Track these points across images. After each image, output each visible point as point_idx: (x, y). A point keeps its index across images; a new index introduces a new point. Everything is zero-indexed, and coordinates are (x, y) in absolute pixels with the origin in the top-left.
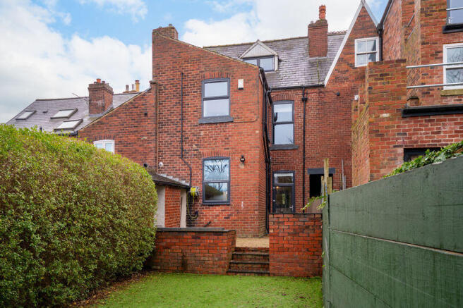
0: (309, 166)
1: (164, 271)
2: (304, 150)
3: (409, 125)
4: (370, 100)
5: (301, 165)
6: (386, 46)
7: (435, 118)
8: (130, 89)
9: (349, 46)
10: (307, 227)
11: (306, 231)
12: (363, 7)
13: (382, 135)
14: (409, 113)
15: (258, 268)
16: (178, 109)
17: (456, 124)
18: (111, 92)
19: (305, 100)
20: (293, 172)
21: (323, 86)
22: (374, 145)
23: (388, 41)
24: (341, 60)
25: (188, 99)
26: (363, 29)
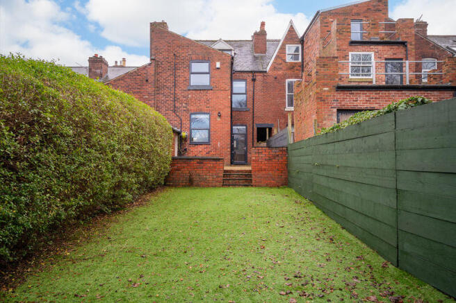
0: (256, 122)
1: (176, 186)
2: (253, 112)
3: (340, 95)
4: (317, 79)
5: (251, 122)
6: (306, 51)
7: (355, 92)
8: (119, 64)
9: (283, 49)
10: (278, 156)
11: (277, 158)
12: (291, 26)
13: (324, 101)
14: (341, 89)
15: (243, 182)
16: (172, 79)
17: (366, 96)
18: (106, 64)
19: (254, 80)
20: (246, 126)
21: (266, 72)
22: (319, 106)
23: (308, 47)
24: (277, 57)
25: (179, 73)
26: (291, 39)
